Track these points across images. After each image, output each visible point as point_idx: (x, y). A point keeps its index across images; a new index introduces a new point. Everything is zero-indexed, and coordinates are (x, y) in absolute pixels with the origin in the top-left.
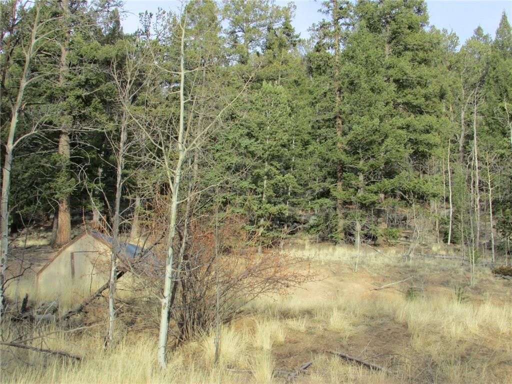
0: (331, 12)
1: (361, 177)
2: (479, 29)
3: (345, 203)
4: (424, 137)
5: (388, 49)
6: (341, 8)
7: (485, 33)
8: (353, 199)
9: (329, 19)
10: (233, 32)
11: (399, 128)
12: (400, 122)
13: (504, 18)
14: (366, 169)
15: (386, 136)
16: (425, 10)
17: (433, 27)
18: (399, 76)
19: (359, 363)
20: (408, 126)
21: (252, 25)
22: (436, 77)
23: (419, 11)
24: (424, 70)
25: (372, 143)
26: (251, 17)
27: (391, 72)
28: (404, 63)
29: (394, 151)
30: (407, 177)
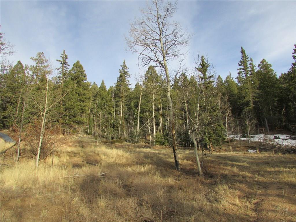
0: (61, 74)
1: (67, 117)
2: (95, 82)
3: (62, 123)
4: (84, 108)
5: (76, 85)
6: (64, 73)
7: (96, 84)
8: (65, 123)
9: (61, 75)
10: (32, 76)
11: (78, 105)
12: (79, 104)
13: (103, 81)
14: (69, 115)
15: (75, 107)
16: (86, 77)
17: (88, 81)
18: (79, 92)
19: (90, 163)
20: (80, 105)
21: (39, 74)
22: (88, 94)
23: (85, 77)
24: (85, 92)
25: (70, 109)
26: (39, 72)
27: (77, 91)
28: (80, 89)
29: (77, 111)
30: (78, 118)
